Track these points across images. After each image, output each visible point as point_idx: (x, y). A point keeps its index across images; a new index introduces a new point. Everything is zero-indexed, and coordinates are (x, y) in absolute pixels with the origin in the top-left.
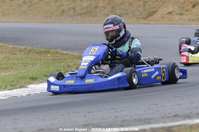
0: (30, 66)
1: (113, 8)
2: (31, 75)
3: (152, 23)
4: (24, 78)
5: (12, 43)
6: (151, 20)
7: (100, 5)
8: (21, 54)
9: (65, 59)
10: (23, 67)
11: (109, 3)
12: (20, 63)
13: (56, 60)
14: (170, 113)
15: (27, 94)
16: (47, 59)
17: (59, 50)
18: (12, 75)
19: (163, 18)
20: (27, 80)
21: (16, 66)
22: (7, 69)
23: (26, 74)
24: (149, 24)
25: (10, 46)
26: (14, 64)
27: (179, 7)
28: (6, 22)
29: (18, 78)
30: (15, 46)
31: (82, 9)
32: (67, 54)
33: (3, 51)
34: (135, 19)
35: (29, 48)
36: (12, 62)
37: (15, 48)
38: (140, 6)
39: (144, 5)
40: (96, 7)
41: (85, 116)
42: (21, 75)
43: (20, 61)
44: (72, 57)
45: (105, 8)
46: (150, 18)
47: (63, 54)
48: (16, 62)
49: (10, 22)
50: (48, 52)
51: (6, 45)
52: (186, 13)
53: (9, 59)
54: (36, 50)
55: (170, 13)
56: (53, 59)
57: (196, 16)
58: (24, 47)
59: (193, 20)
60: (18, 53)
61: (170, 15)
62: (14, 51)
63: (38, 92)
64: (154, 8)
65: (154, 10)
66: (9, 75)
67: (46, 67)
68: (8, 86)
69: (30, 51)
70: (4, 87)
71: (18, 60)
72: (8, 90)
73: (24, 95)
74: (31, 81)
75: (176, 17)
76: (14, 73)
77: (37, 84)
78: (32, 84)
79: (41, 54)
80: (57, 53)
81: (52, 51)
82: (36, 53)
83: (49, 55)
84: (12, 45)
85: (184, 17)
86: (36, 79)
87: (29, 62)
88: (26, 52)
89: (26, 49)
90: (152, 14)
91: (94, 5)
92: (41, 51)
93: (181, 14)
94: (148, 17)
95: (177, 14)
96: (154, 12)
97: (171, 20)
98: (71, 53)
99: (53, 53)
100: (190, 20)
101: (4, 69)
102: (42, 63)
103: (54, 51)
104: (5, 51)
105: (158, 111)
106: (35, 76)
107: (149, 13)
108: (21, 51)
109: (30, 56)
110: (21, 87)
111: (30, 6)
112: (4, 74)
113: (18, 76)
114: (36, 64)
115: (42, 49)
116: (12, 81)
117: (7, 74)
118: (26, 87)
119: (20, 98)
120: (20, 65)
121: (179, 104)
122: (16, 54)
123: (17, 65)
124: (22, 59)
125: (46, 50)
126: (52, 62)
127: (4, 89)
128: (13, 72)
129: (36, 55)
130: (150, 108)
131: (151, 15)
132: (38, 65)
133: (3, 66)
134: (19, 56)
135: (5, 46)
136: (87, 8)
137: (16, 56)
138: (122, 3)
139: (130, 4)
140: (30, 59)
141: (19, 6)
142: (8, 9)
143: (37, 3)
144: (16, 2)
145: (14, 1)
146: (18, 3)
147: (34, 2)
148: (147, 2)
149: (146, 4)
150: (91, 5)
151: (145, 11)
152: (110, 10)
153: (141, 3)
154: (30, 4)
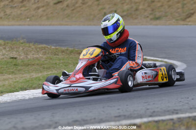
1: (153, 10)
5: (55, 44)
6: (189, 21)
7: (141, 7)
8: (63, 55)
11: (149, 6)
12: (62, 63)
25: (53, 47)
26: (56, 64)
28: (50, 25)
30: (57, 47)
31: (123, 12)
33: (46, 52)
34: (174, 20)
35: (70, 49)
36: (54, 62)
37: (57, 49)
38: (178, 9)
39: (183, 7)
40: (137, 10)
43: (62, 61)
45: (145, 10)
46: (188, 20)
48: (58, 62)
49: (54, 25)
51: (49, 47)
53: (51, 59)
54: (77, 51)
58: (66, 48)
60: (60, 54)
64: (192, 9)
65: (192, 11)
69: (71, 52)
76: (56, 72)
88: (68, 52)
89: (67, 50)
90: (190, 15)
91: (135, 7)
94: (186, 19)
96: (193, 14)
101: (47, 68)
104: (47, 52)
107: (187, 15)
108: (63, 52)
109: (71, 56)
111: (73, 10)
112: (46, 74)
117: (49, 73)
120: (61, 64)
122: (58, 55)
123: (59, 65)
124: (63, 60)
128: (54, 72)
131: (190, 17)
133: (45, 66)
134: (61, 56)
135: (48, 48)
136: (128, 10)
137: (58, 57)
138: (162, 6)
139: (169, 6)
140: (71, 59)
141: (63, 10)
142: (51, 13)
143: (80, 7)
144: (59, 6)
145: (58, 5)
146: (62, 7)
147: (77, 5)
148: (185, 4)
149: (185, 6)
150: (132, 8)
151: (183, 13)
152: (150, 12)
153: (180, 5)
154: (73, 8)
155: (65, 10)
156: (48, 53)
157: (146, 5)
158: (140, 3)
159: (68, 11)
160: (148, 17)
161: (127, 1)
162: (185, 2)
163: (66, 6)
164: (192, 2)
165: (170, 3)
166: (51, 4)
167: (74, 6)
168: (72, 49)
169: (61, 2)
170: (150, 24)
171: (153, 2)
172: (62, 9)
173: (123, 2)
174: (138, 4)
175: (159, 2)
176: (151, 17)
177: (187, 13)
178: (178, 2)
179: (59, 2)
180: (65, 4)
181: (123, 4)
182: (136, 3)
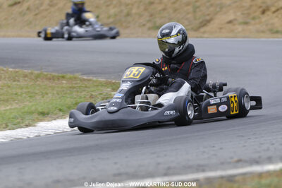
0: (38, 97)
1: (151, 15)
2: (40, 109)
3: (206, 35)
4: (31, 113)
5: (13, 66)
6: (204, 32)
7: (134, 11)
8: (26, 81)
9: (86, 87)
10: (28, 98)
11: (146, 9)
12: (25, 93)
13: (74, 88)
14: (232, 158)
15: (36, 134)
16: (62, 87)
17: (78, 75)
18: (14, 109)
19: (221, 28)
20: (35, 116)
21: (19, 97)
22: (7, 101)
23: (33, 108)
24: (201, 37)
25: (11, 70)
26: (16, 94)
27: (243, 14)
28: (4, 36)
29: (22, 113)
30: (17, 70)
31: (109, 17)
32: (89, 80)
35: (36, 72)
36: (14, 91)
37: (17, 72)
38: (188, 13)
39: (195, 12)
40: (128, 15)
41: (116, 163)
42: (26, 109)
43: (25, 90)
44: (95, 84)
45: (141, 16)
46: (202, 30)
47: (84, 80)
48: (19, 91)
49: (9, 36)
50: (63, 77)
51: (5, 69)
52: (253, 22)
53: (9, 87)
54: (46, 75)
55: (230, 22)
56: (71, 87)
57: (267, 25)
58: (30, 71)
59: (263, 32)
60: (21, 79)
61: (230, 25)
62: (16, 76)
63: (51, 132)
64: (208, 15)
65: (208, 18)
66: (11, 109)
67: (60, 98)
68: (9, 124)
69: (37, 77)
70: (4, 125)
71: (22, 89)
72: (10, 129)
73: (31, 136)
74: (40, 117)
75: (240, 28)
76: (17, 106)
77: (49, 121)
78: (41, 121)
79: (54, 80)
80: (75, 78)
81: (69, 75)
82: (47, 79)
83: (64, 82)
84: (13, 68)
85: (250, 27)
86: (48, 114)
87: (37, 91)
88: (32, 76)
89: (32, 73)
90: (206, 23)
91: (125, 11)
92: (53, 77)
93: (246, 23)
94: (199, 28)
95: (240, 24)
96: (209, 21)
97: (232, 31)
98: (95, 79)
99: (70, 78)
100: (258, 31)
101: (3, 101)
102: (55, 92)
103: (72, 76)
104: (3, 77)
105: (215, 155)
106: (46, 111)
107: (201, 23)
108: (25, 76)
109: (38, 83)
110: (27, 126)
111: (36, 15)
112: (4, 109)
113: (23, 110)
114: (47, 94)
115: (54, 74)
116: (15, 118)
117: (8, 108)
118: (35, 126)
119: (26, 140)
120: (24, 95)
121: (245, 146)
122: (18, 81)
123: (21, 96)
124: (27, 88)
125: (60, 75)
126: (68, 91)
127: (4, 128)
128: (15, 106)
129: (47, 82)
130: (204, 152)
131: (205, 25)
132: (50, 95)
133: (2, 97)
134: (22, 83)
135: (3, 70)
136: (116, 15)
137: (18, 83)
138: (164, 9)
139: (175, 10)
140: (38, 88)
141: (22, 14)
142: (6, 19)
143: (46, 10)
144: (17, 9)
145: (15, 7)
146: (20, 10)
147: (42, 8)
148: (198, 7)
149: (198, 10)
150: (121, 11)
151: (195, 19)
152: (148, 19)
153: (190, 8)
154: (37, 12)
155: (25, 14)
156: (5, 78)
157: (142, 8)
158: (132, 5)
159: (30, 16)
160: (144, 25)
161: (115, 2)
162: (198, 4)
163: (26, 8)
164: (208, 4)
165: (176, 5)
166: (5, 6)
167: (38, 8)
168: (39, 72)
169: (19, 3)
170: (149, 36)
171: (152, 3)
172: (20, 13)
173: (109, 3)
174: (130, 6)
175: (160, 3)
176: (149, 25)
177: (201, 20)
178: (188, 4)
179: (15, 4)
180: (25, 5)
181: (108, 6)
182: (127, 5)
